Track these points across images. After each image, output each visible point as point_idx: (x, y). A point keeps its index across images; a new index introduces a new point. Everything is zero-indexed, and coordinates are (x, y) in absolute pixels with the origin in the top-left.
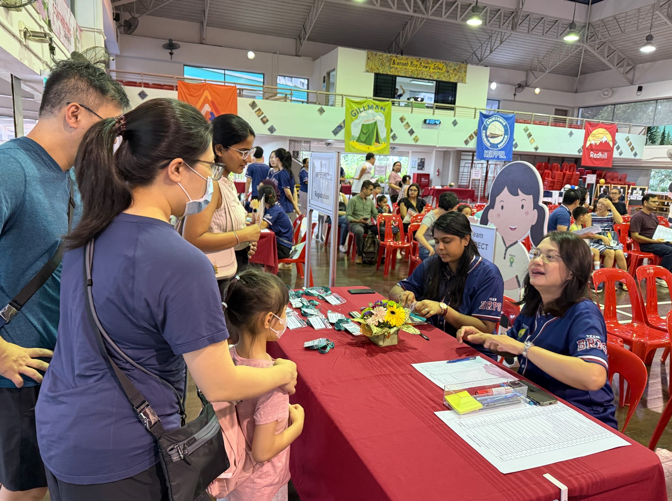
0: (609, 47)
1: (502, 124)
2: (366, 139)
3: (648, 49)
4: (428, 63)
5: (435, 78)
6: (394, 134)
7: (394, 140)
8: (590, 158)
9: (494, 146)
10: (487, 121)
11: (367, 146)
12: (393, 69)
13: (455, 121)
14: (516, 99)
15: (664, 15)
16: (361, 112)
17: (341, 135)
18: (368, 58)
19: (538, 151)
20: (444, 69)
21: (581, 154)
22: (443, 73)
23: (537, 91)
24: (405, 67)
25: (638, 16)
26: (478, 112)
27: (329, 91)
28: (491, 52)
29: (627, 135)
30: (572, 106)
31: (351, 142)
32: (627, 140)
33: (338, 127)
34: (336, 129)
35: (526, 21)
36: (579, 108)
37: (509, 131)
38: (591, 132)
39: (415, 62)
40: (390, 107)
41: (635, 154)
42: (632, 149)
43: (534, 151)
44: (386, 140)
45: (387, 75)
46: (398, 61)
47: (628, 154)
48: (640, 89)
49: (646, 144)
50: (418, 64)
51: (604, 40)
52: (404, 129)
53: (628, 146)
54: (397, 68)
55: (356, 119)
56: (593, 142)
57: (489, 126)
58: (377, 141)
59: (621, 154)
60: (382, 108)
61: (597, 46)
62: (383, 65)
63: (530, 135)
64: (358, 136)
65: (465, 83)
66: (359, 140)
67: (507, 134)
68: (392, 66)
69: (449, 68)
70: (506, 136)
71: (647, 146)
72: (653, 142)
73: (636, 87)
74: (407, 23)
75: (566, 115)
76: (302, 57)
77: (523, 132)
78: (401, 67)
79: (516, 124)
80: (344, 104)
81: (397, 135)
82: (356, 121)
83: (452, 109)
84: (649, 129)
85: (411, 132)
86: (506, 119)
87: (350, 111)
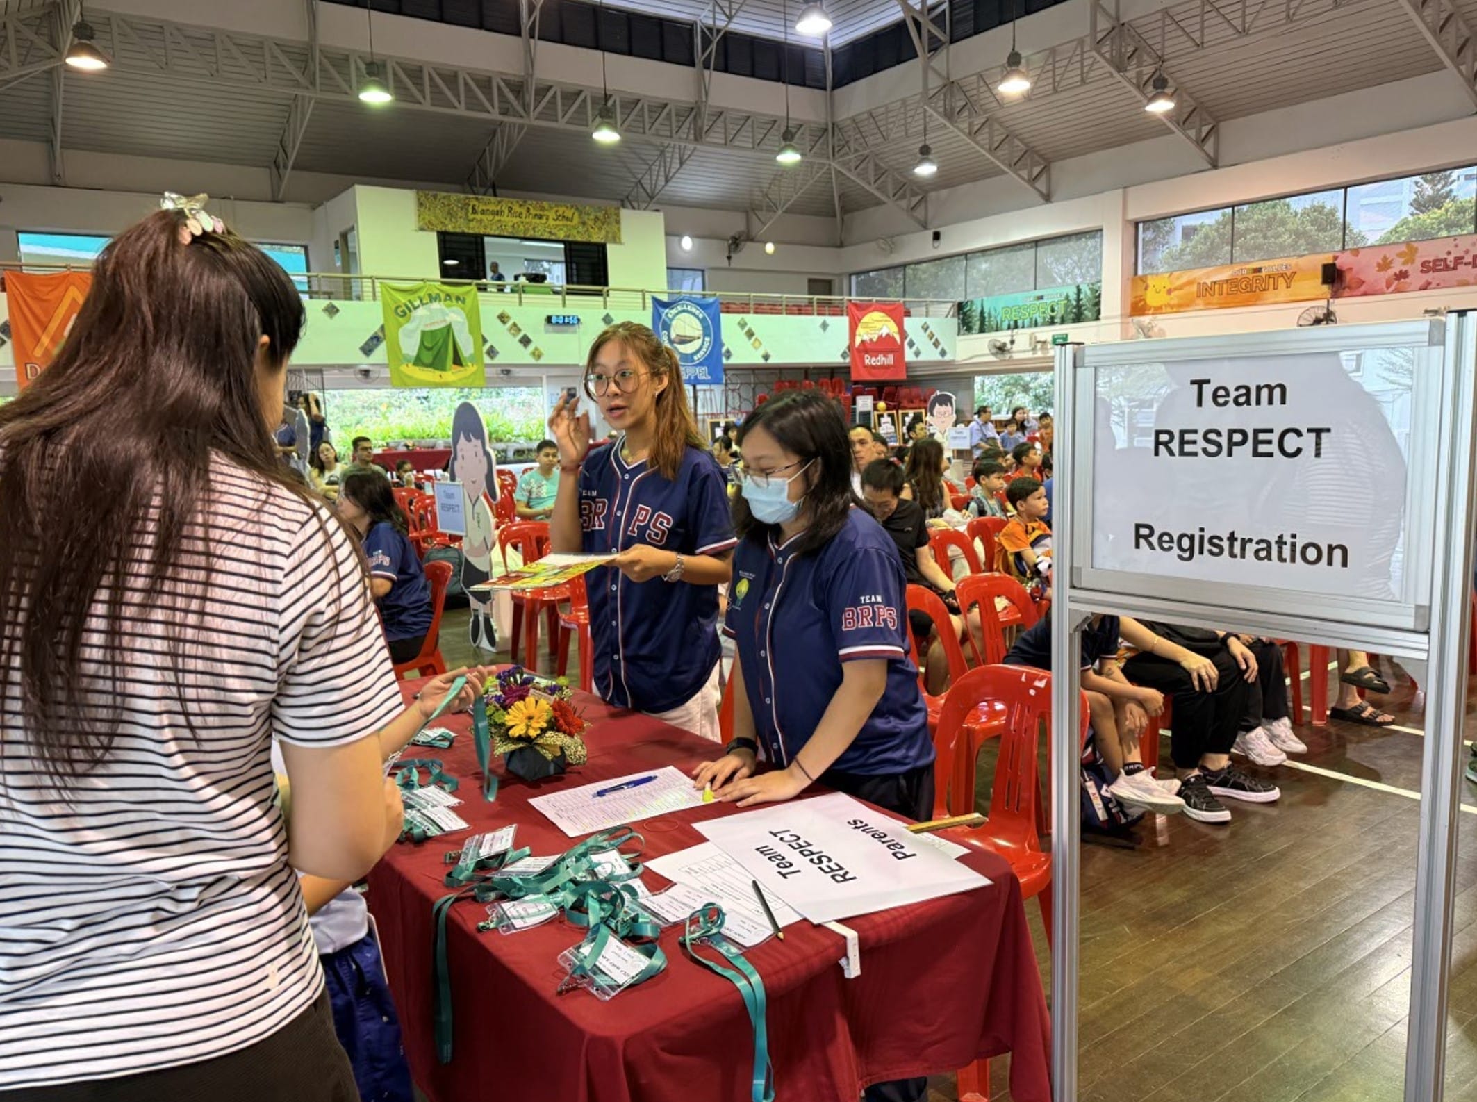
0: (876, 165)
1: (697, 317)
2: (434, 358)
3: (926, 170)
4: (543, 209)
5: (561, 236)
6: (492, 347)
7: (492, 358)
8: (865, 367)
9: (688, 358)
10: (668, 313)
11: (438, 373)
12: (472, 224)
13: (607, 315)
14: (733, 265)
15: (939, 113)
16: (415, 308)
17: (380, 354)
18: (421, 204)
19: (771, 361)
20: (576, 220)
21: (848, 360)
22: (574, 227)
23: (770, 248)
24: (497, 218)
25: (905, 113)
26: (648, 296)
27: (349, 272)
28: (667, 181)
29: (923, 320)
30: (838, 271)
31: (403, 368)
32: (925, 328)
33: (372, 338)
34: (366, 344)
35: (720, 123)
36: (850, 275)
37: (712, 329)
38: (860, 320)
39: (516, 208)
40: (475, 296)
41: (943, 353)
42: (936, 344)
43: (762, 361)
44: (475, 358)
45: (463, 234)
46: (482, 207)
47: (929, 354)
48: (937, 236)
49: (959, 333)
50: (524, 211)
51: (866, 152)
52: (509, 336)
53: (927, 339)
54: (481, 221)
55: (407, 322)
56: (866, 338)
57: (674, 323)
58: (458, 361)
59: (917, 354)
60: (458, 299)
61: (853, 165)
62: (451, 214)
63: (750, 334)
64: (415, 354)
65: (620, 243)
66: (418, 361)
67: (709, 335)
68: (471, 217)
69: (585, 218)
70: (707, 339)
71: (961, 337)
72: (969, 330)
73: (930, 234)
74: (494, 132)
75: (830, 293)
76: (286, 205)
77: (738, 328)
78: (491, 217)
79: (722, 315)
80: (378, 294)
81: (497, 348)
82: (409, 326)
83: (599, 294)
84: (960, 306)
85: (526, 341)
86: (704, 307)
87: (393, 307)
